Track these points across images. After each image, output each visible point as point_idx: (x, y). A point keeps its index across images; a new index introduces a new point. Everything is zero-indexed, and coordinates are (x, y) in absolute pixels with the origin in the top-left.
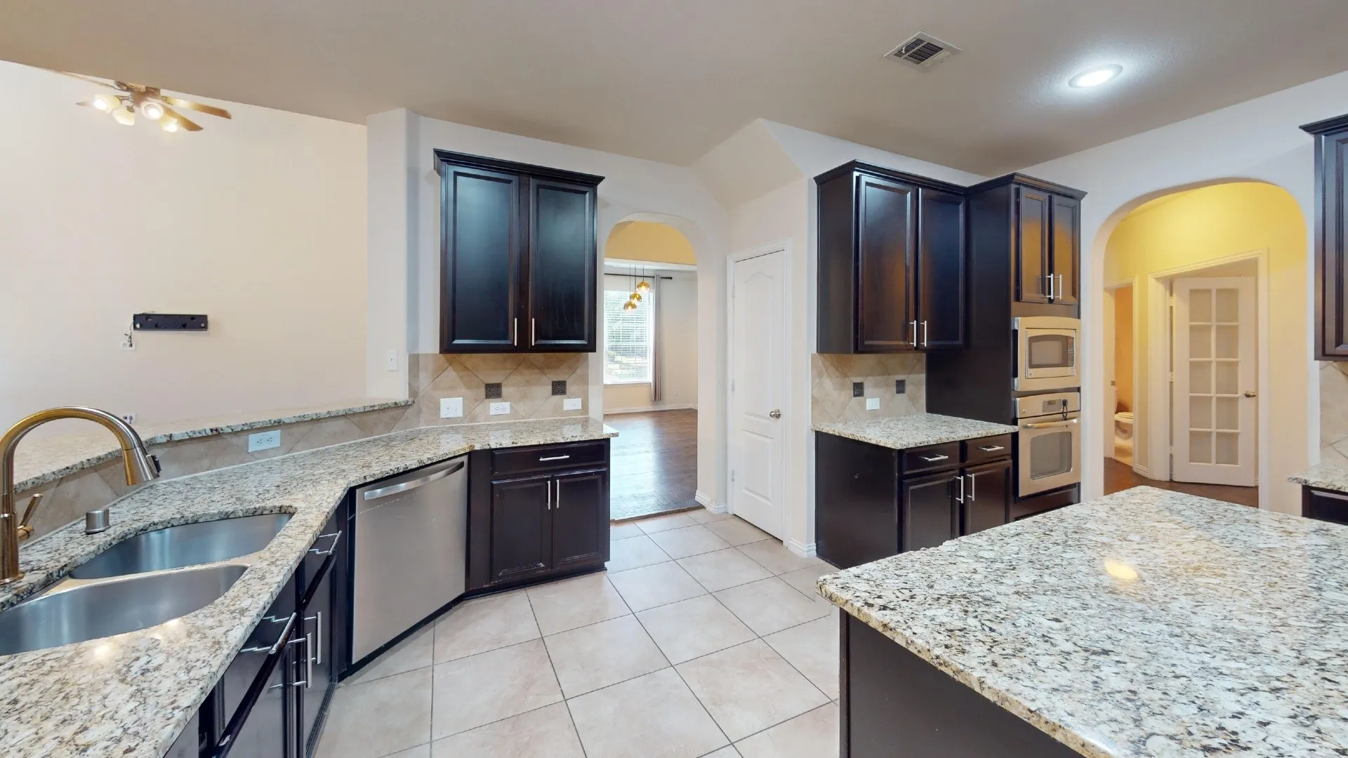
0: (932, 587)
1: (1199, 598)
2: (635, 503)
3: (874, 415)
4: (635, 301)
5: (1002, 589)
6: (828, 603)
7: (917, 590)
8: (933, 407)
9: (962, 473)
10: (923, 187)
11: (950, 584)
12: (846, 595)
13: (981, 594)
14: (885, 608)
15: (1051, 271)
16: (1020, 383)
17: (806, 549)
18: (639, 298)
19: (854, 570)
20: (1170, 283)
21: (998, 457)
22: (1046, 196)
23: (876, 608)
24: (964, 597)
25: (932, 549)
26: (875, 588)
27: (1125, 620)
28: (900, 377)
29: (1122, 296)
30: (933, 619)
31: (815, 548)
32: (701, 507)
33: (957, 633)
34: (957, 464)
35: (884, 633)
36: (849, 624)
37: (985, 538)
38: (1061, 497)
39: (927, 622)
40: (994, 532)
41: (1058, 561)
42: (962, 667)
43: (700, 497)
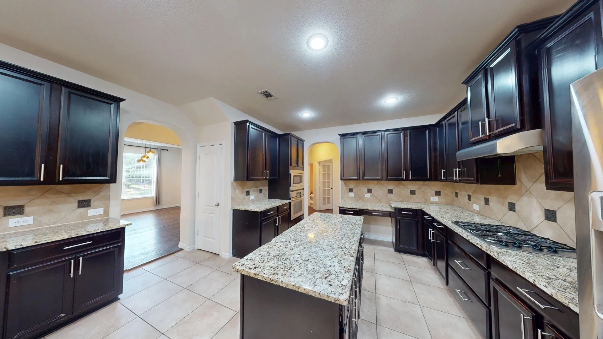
0: (269, 255)
1: (324, 238)
2: (142, 257)
3: (253, 201)
4: (145, 159)
5: (287, 249)
6: (237, 273)
7: (265, 258)
8: (270, 197)
9: (278, 216)
10: (268, 132)
11: (274, 252)
12: (242, 268)
13: (282, 253)
14: (255, 268)
15: (298, 159)
16: (291, 188)
17: (229, 255)
18: (148, 158)
19: (246, 257)
20: (319, 163)
21: (286, 210)
22: (297, 140)
23: (253, 269)
24: (278, 255)
25: (270, 243)
26: (252, 262)
27: (312, 249)
28: (261, 188)
29: (311, 165)
30: (270, 266)
31: (232, 253)
32: (182, 250)
33: (276, 268)
34: (276, 214)
35: (255, 277)
36: (244, 278)
37: (283, 235)
38: (299, 219)
39: (268, 268)
40: (285, 233)
41: (299, 237)
42: (277, 279)
43: (181, 245)
